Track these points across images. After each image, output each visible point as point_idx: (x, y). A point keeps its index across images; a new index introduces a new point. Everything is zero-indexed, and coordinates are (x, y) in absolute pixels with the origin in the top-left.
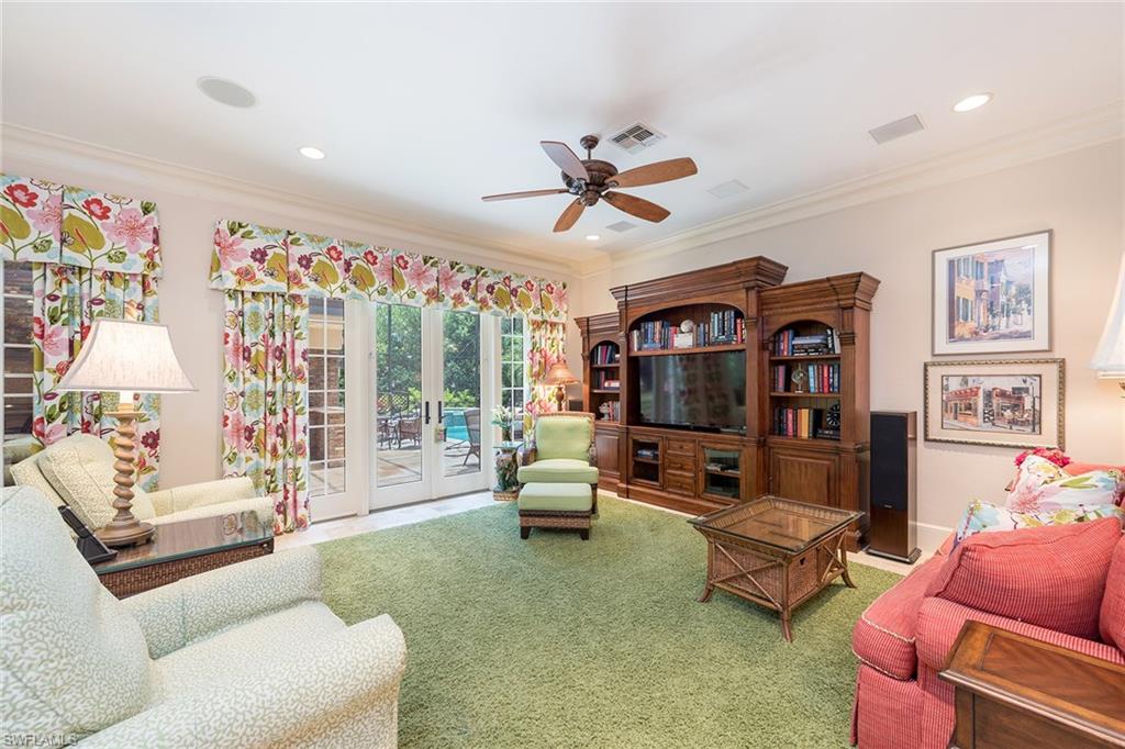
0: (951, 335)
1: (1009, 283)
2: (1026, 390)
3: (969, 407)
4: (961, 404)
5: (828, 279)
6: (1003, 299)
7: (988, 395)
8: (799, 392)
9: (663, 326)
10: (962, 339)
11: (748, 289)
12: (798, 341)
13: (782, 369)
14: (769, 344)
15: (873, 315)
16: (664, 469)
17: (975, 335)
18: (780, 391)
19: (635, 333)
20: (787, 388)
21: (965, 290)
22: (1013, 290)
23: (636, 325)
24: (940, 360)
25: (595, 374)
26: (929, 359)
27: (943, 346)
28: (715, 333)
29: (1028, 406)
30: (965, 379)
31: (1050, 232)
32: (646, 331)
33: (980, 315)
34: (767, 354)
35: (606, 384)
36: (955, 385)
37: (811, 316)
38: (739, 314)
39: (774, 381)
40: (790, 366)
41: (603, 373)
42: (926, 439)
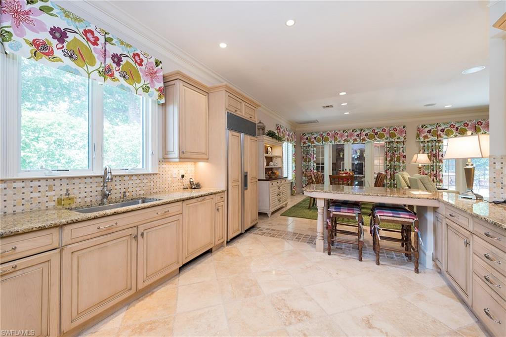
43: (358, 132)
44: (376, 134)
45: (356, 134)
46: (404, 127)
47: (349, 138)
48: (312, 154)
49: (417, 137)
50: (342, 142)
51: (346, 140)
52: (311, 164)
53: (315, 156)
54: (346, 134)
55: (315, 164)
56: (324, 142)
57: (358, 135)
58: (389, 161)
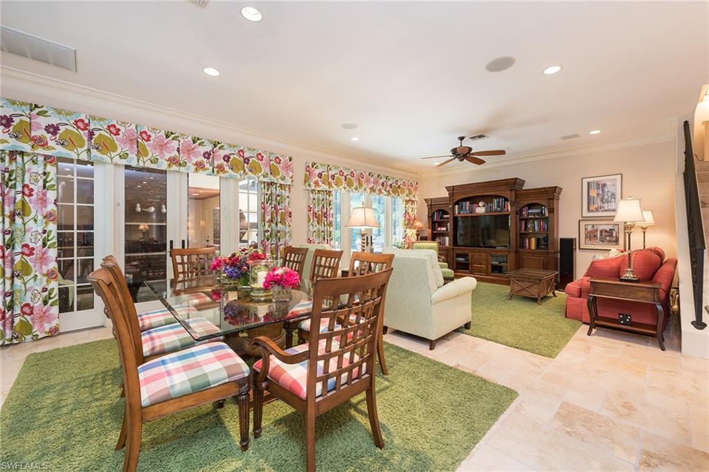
0: (588, 210)
1: (608, 191)
2: (614, 230)
3: (595, 236)
4: (591, 236)
5: (544, 188)
6: (606, 197)
7: (601, 231)
8: (531, 231)
9: (470, 204)
10: (592, 211)
11: (511, 190)
12: (530, 211)
13: (523, 222)
14: (519, 213)
15: (559, 201)
16: (472, 265)
17: (597, 210)
18: (523, 231)
19: (457, 206)
20: (525, 230)
21: (593, 193)
22: (610, 194)
23: (457, 203)
24: (584, 219)
25: (434, 224)
26: (580, 218)
27: (586, 214)
28: (495, 207)
29: (614, 235)
30: (593, 227)
31: (621, 174)
32: (462, 206)
33: (598, 203)
34: (518, 216)
35: (439, 229)
36: (590, 228)
37: (537, 202)
38: (506, 200)
39: (521, 227)
40: (526, 220)
41: (437, 224)
42: (579, 249)
43: (208, 148)
44: (246, 160)
45: (202, 150)
46: (290, 160)
47: (183, 158)
48: (37, 188)
49: (305, 182)
50: (163, 165)
51: (173, 161)
52: (31, 224)
53: (51, 195)
54: (175, 144)
55: (52, 227)
56: (94, 152)
57: (207, 155)
58: (269, 221)
